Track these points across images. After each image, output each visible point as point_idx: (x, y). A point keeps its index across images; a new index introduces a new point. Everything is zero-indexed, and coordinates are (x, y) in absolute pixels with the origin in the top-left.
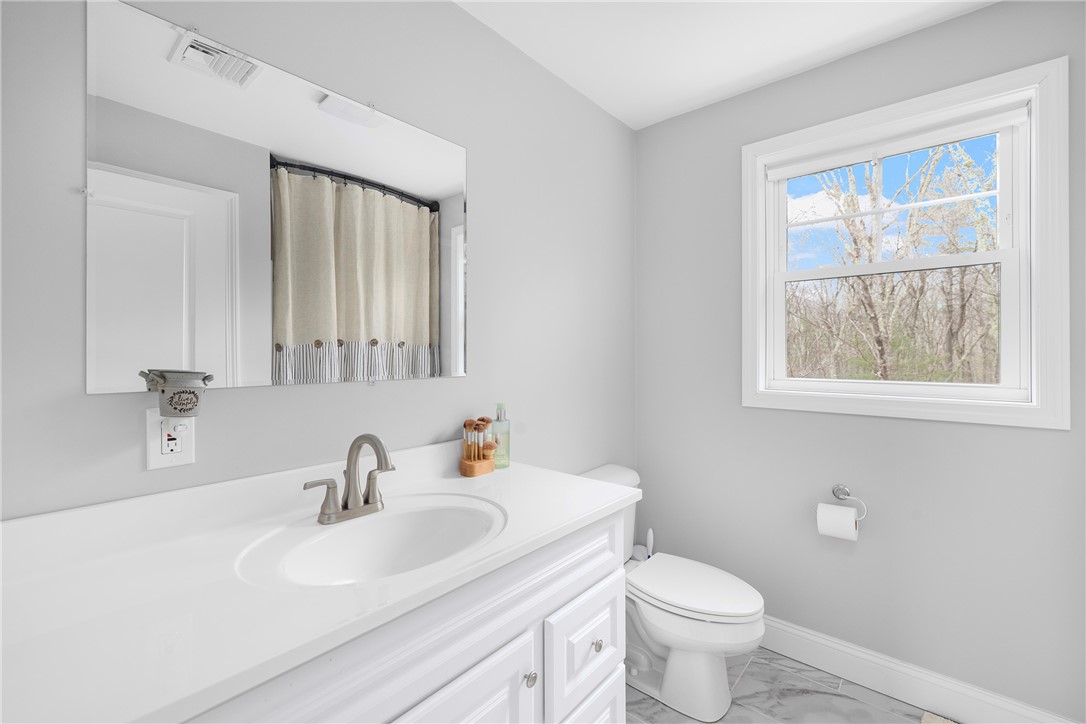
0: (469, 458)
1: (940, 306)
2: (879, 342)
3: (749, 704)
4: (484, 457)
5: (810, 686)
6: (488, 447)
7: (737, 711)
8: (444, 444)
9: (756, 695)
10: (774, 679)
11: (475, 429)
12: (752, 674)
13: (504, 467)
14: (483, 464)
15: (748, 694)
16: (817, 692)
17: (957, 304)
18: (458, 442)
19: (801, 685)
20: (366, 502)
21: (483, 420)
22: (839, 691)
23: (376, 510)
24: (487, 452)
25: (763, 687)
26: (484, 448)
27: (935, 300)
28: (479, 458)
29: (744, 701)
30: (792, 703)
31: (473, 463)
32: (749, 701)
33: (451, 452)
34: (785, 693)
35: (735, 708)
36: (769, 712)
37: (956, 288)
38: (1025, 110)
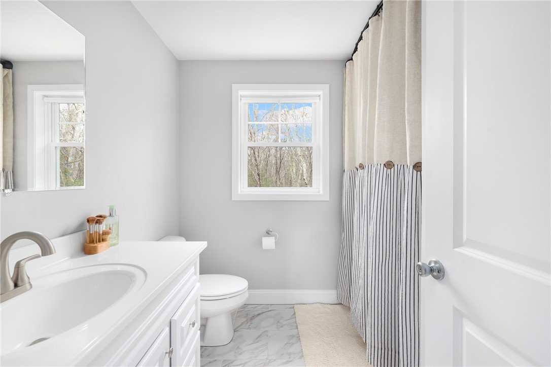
0: (92, 242)
1: (273, 162)
2: (259, 175)
3: (241, 329)
4: (103, 240)
5: (260, 312)
6: (106, 233)
7: (237, 334)
8: (71, 236)
9: (242, 324)
10: (247, 315)
11: (97, 222)
12: (239, 317)
13: (115, 245)
14: (103, 244)
15: (239, 325)
16: (262, 313)
17: (279, 162)
18: (81, 233)
19: (257, 313)
20: (16, 285)
21: (101, 216)
22: (269, 309)
23: (26, 290)
24: (104, 237)
25: (244, 320)
26: (103, 234)
27: (272, 160)
28: (99, 241)
29: (239, 328)
30: (255, 321)
31: (95, 245)
32: (241, 327)
33: (75, 240)
34: (252, 319)
35: (235, 333)
36: (249, 328)
37: (279, 155)
38: (319, 98)
